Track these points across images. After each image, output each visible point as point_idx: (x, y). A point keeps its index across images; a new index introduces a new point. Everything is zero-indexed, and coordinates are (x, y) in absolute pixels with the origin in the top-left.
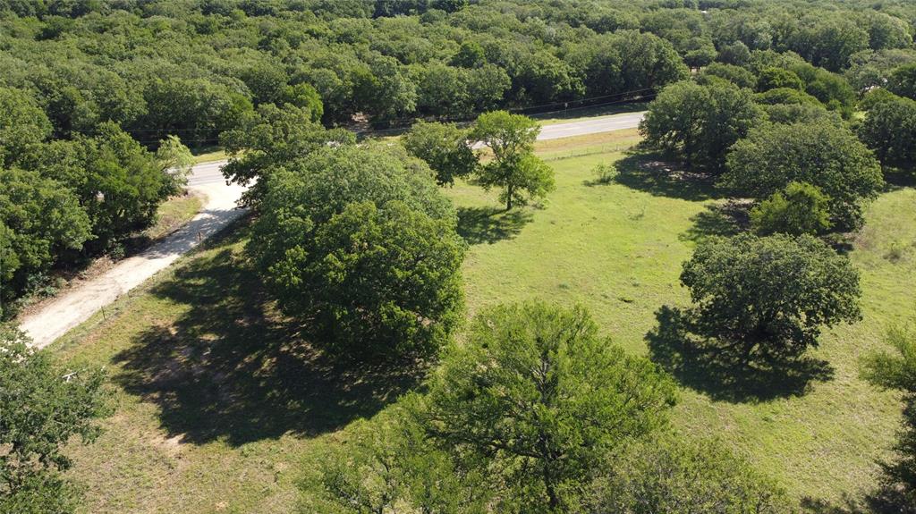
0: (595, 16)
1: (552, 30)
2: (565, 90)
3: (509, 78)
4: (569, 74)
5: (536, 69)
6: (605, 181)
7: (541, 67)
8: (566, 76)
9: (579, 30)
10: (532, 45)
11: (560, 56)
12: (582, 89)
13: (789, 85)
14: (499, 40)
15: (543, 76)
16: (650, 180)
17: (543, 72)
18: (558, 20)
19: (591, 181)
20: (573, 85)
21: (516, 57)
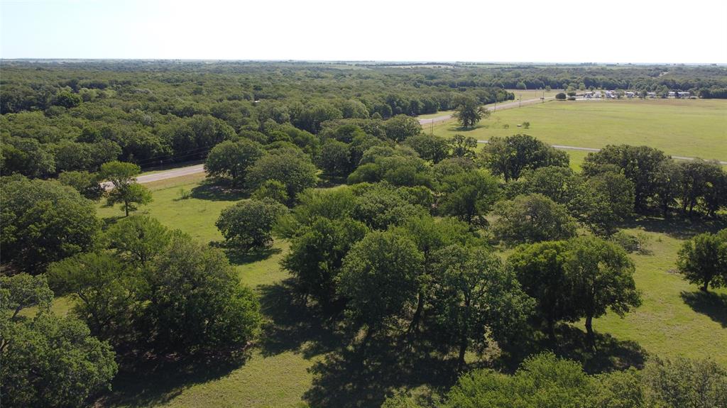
0: (179, 107)
1: (148, 117)
2: (160, 153)
3: (120, 148)
4: (161, 143)
5: (138, 142)
6: (185, 198)
7: (142, 140)
8: (159, 144)
9: (166, 116)
10: (134, 127)
11: (154, 132)
12: (171, 151)
13: (283, 140)
14: (110, 125)
15: (144, 145)
16: (212, 195)
17: (143, 143)
18: (154, 110)
19: (177, 198)
20: (164, 149)
21: (124, 134)
